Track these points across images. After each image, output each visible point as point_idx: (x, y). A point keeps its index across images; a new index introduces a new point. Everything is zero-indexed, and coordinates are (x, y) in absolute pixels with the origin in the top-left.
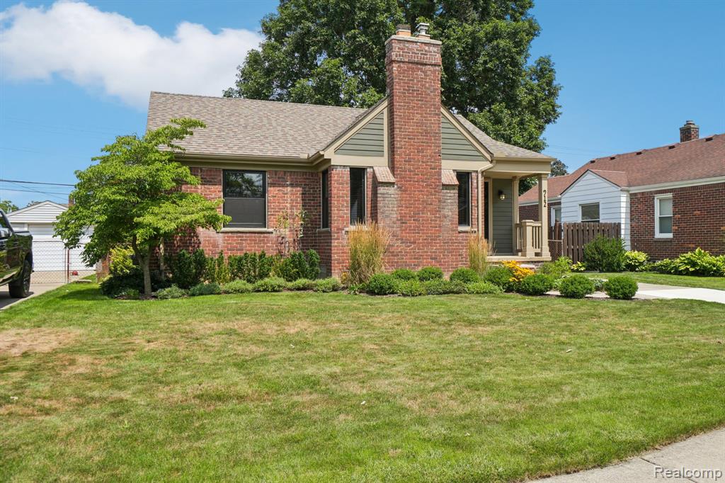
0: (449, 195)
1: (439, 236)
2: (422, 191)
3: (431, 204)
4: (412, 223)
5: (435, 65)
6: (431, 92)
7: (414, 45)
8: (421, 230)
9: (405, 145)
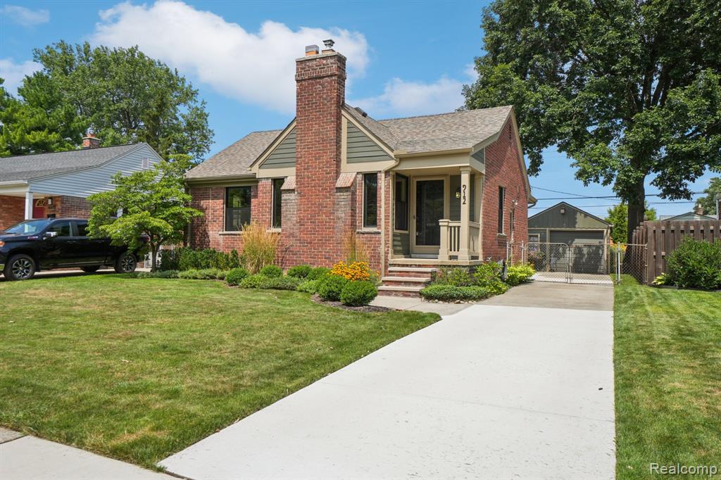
0: (343, 197)
1: (332, 237)
2: (317, 195)
3: (326, 207)
4: (309, 226)
5: (331, 76)
6: (328, 102)
7: (315, 62)
8: (317, 231)
9: (304, 154)
